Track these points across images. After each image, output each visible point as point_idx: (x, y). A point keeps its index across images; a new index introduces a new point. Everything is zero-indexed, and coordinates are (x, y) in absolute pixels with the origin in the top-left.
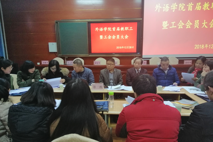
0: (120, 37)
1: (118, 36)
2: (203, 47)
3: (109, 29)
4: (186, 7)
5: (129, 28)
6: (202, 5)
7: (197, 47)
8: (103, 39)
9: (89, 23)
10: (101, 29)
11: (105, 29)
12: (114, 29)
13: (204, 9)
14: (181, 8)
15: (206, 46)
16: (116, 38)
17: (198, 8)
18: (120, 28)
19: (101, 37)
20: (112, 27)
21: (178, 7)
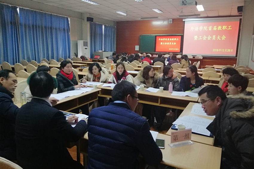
0: (171, 44)
1: (170, 43)
2: (218, 50)
3: (166, 39)
4: (208, 29)
5: (177, 39)
6: (217, 27)
7: (214, 50)
8: (162, 45)
9: (156, 36)
10: (162, 39)
11: (164, 39)
12: (168, 39)
13: (218, 29)
14: (205, 29)
15: (220, 50)
16: (169, 44)
17: (215, 29)
18: (172, 39)
19: (161, 43)
20: (167, 38)
21: (203, 28)
